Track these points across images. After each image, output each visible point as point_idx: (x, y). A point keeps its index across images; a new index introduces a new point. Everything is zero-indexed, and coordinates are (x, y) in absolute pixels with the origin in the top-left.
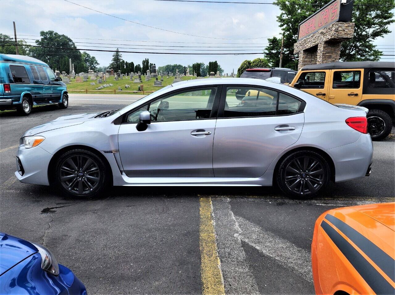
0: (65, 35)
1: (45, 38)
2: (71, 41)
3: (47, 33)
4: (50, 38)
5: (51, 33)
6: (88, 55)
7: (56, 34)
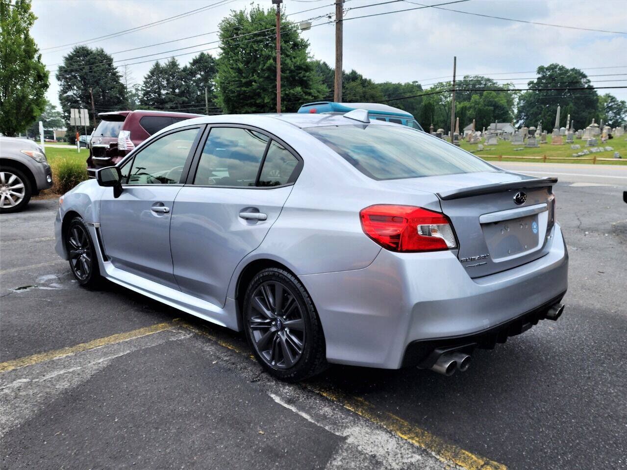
0: (577, 68)
1: (544, 77)
2: (585, 76)
3: (547, 69)
4: (551, 76)
5: (553, 68)
6: (613, 99)
7: (562, 68)
